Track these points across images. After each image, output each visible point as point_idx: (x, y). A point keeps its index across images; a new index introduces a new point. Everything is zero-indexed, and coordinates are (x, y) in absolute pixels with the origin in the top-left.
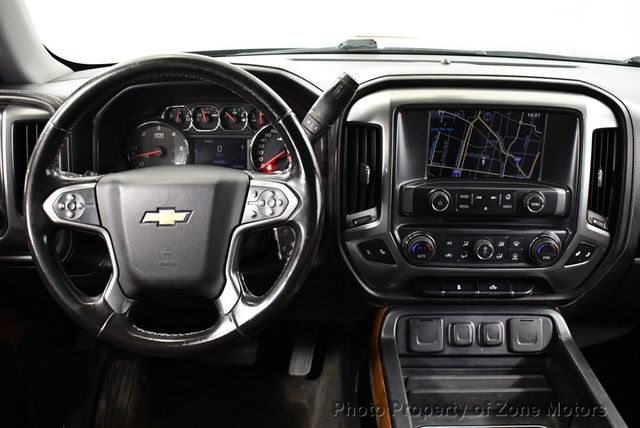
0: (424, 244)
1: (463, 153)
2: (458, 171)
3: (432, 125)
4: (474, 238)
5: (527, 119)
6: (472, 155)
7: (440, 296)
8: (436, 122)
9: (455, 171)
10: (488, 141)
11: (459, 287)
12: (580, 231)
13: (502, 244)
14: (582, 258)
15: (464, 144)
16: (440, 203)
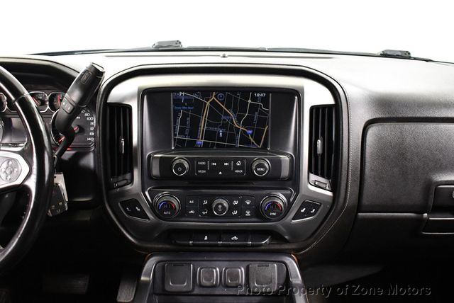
0: (168, 203)
1: (203, 126)
2: (200, 142)
3: (175, 104)
4: (212, 198)
5: (254, 99)
6: (210, 128)
7: (189, 245)
8: (178, 102)
9: (198, 142)
10: (223, 117)
11: (206, 238)
12: (303, 191)
13: (236, 203)
14: (308, 214)
15: (204, 120)
16: (180, 169)
